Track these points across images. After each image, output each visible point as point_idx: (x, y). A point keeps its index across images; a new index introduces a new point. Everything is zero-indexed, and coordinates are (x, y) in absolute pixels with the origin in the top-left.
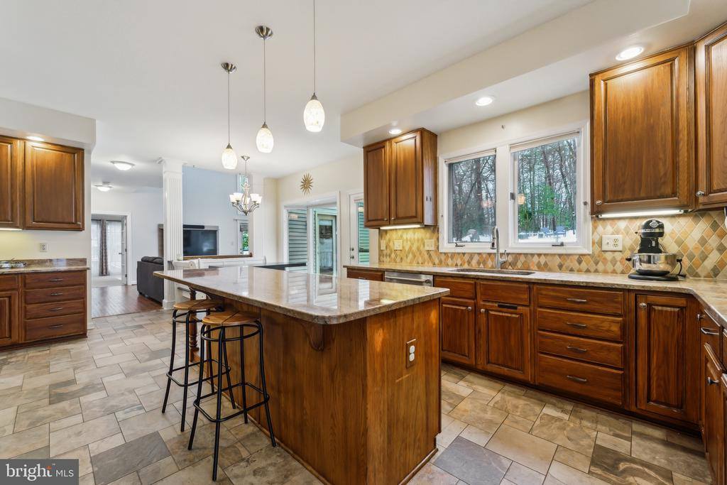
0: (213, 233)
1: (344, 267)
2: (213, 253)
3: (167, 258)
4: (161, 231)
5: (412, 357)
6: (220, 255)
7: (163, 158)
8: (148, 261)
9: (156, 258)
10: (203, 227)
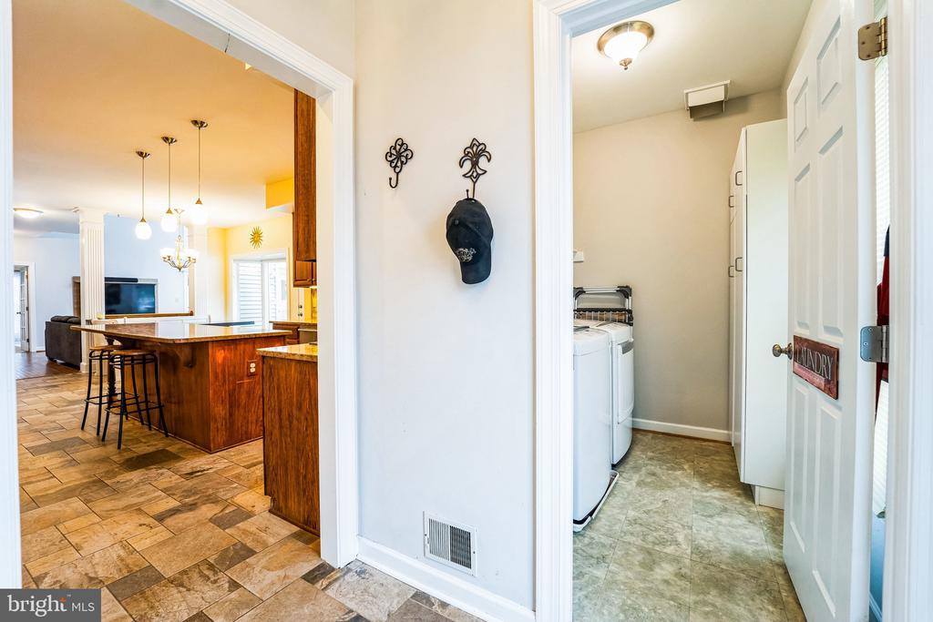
0: (150, 289)
1: (270, 322)
2: (151, 311)
3: (85, 316)
4: (77, 285)
5: (253, 370)
6: (160, 313)
7: (80, 208)
8: (60, 321)
9: (70, 317)
10: (136, 280)
